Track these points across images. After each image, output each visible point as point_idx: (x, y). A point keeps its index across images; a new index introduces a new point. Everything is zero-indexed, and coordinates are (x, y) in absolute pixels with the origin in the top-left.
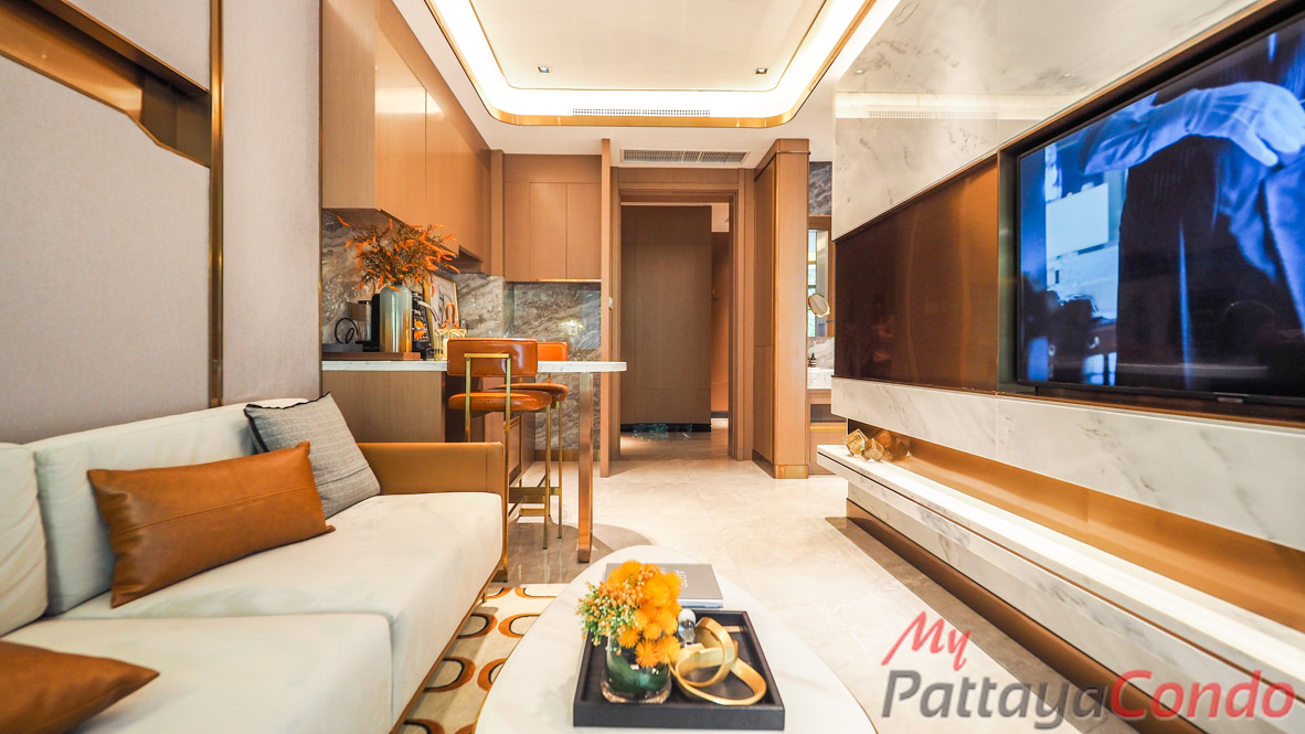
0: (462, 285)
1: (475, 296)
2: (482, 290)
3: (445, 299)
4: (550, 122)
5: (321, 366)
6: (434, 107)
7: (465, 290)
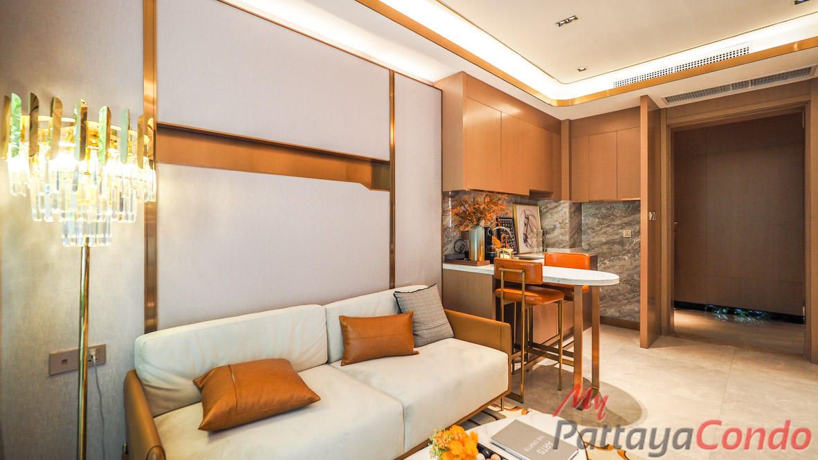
0: (544, 207)
1: (551, 214)
2: (555, 210)
3: (530, 218)
4: (602, 95)
5: (442, 266)
6: (513, 111)
7: (545, 210)
